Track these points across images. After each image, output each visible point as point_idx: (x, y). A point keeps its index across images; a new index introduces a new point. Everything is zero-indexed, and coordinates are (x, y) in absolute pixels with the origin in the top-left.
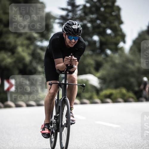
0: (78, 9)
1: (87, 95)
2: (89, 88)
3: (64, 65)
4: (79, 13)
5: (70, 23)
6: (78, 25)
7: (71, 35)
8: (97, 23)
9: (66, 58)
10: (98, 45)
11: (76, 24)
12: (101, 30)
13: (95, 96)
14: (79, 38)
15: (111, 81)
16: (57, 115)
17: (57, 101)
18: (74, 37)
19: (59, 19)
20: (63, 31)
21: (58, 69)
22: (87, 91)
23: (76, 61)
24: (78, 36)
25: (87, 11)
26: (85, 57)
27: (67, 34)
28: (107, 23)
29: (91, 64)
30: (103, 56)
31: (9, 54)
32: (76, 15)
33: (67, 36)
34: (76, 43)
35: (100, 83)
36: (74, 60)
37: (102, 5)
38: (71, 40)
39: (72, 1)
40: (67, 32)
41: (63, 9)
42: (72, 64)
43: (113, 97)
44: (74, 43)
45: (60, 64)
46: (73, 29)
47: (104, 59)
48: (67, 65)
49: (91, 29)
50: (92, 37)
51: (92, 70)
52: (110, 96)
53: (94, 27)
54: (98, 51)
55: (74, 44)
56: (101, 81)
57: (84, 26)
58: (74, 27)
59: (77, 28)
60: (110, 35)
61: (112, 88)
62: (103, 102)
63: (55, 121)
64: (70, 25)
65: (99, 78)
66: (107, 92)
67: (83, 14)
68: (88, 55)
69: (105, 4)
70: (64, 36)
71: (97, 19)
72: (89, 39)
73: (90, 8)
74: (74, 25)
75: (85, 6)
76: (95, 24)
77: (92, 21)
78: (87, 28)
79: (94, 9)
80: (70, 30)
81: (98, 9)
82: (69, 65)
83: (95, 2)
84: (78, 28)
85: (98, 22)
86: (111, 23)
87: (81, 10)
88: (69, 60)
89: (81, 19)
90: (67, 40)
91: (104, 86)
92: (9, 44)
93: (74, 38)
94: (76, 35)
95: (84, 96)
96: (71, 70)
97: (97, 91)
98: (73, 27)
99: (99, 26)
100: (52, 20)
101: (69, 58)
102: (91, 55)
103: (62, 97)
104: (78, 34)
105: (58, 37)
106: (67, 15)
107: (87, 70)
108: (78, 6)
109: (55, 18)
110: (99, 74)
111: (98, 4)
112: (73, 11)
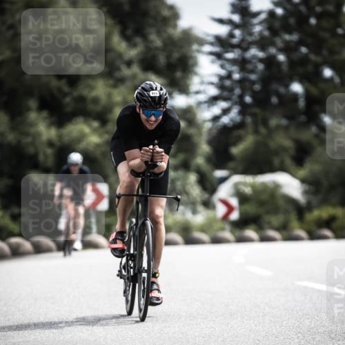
0: (255, 21)
2: (281, 202)
4: (257, 29)
5: (146, 88)
6: (161, 89)
8: (301, 53)
9: (144, 150)
10: (302, 103)
11: (156, 88)
12: (310, 68)
13: (295, 223)
15: (332, 188)
19: (212, 44)
22: (275, 210)
24: (162, 109)
25: (277, 24)
26: (271, 132)
28: (325, 52)
29: (285, 149)
30: (314, 129)
32: (251, 34)
35: (305, 193)
36: (158, 152)
37: (312, 12)
38: (148, 117)
39: (243, 3)
41: (221, 21)
42: (155, 160)
43: (334, 225)
44: (155, 121)
46: (151, 97)
47: (317, 136)
48: (146, 162)
49: (285, 68)
50: (287, 86)
51: (288, 162)
52: (328, 223)
53: (292, 63)
54: (303, 118)
56: (306, 187)
57: (270, 62)
58: (153, 94)
59: (158, 95)
60: (331, 80)
61: (334, 206)
62: (313, 236)
64: (146, 91)
65: (303, 181)
66: (324, 213)
67: (266, 33)
69: (318, 9)
71: (300, 43)
72: (282, 90)
73: (284, 18)
74: (153, 90)
75: (272, 14)
76: (295, 56)
77: (288, 49)
78: (279, 64)
79: (292, 21)
81: (302, 21)
82: (150, 163)
83: (296, 5)
84: (160, 96)
85: (304, 50)
86: (332, 52)
87: (263, 24)
88: (149, 153)
89: (262, 44)
91: (315, 201)
92: (96, 100)
93: (154, 114)
95: (269, 223)
96: (156, 171)
97: (300, 211)
98: (151, 95)
99: (304, 60)
100: (195, 47)
101: (150, 149)
102: (286, 128)
104: (161, 107)
106: (231, 35)
107: (276, 161)
108: (257, 14)
109: (201, 42)
110: (303, 172)
111: (303, 9)
112: (245, 25)
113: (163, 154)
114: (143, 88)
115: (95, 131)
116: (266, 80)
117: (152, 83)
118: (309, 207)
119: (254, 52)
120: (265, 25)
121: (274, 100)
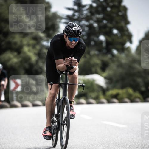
0: (85, 9)
1: (94, 95)
2: (96, 88)
3: (65, 66)
4: (85, 12)
6: (78, 27)
7: (72, 36)
9: (66, 59)
10: (104, 45)
12: (108, 29)
13: (101, 96)
14: (79, 39)
15: (117, 81)
16: (58, 114)
17: (58, 100)
18: (74, 39)
19: (65, 19)
20: (64, 33)
21: (59, 70)
22: (93, 91)
23: (77, 62)
24: (78, 37)
25: (93, 11)
26: (91, 57)
27: (67, 35)
28: (114, 23)
29: (97, 64)
30: (109, 56)
31: (16, 54)
32: (82, 14)
33: (67, 37)
34: (76, 44)
35: (106, 83)
36: (74, 61)
37: (108, 5)
38: (71, 42)
39: (79, 1)
40: (68, 34)
41: (69, 9)
42: (72, 65)
43: (119, 97)
44: (74, 44)
45: (61, 65)
46: (74, 31)
47: (111, 59)
48: (67, 66)
49: (97, 29)
50: (98, 37)
51: (99, 70)
52: (116, 96)
53: (100, 27)
54: (104, 51)
55: (75, 46)
56: (107, 81)
57: (91, 27)
58: (74, 29)
59: (77, 30)
60: (116, 35)
61: (118, 88)
62: (109, 102)
63: (56, 119)
64: (71, 27)
65: (105, 78)
66: (114, 92)
67: (89, 14)
68: (94, 55)
69: (111, 4)
70: (65, 38)
71: (103, 18)
72: (95, 39)
73: (97, 8)
75: (91, 6)
76: (101, 24)
77: (98, 21)
78: (94, 28)
79: (100, 9)
80: (70, 32)
81: (104, 9)
82: (69, 66)
83: (101, 2)
84: (78, 30)
85: (105, 22)
86: (117, 23)
88: (69, 61)
89: (87, 19)
90: (68, 41)
91: (110, 86)
94: (77, 37)
95: (91, 96)
96: (72, 70)
97: (104, 91)
99: (105, 26)
100: (58, 20)
101: (70, 59)
102: (98, 55)
103: (63, 97)
104: (78, 36)
105: (59, 39)
106: (74, 15)
107: (93, 70)
108: (84, 6)
109: (61, 18)
110: (105, 74)
111: (104, 4)
112: (79, 11)
113: (77, 61)
114: (68, 25)
115: (15, 57)
116: (89, 35)
117: (73, 23)
118: (108, 89)
119: (84, 22)
120: (89, 11)
121: (92, 43)
